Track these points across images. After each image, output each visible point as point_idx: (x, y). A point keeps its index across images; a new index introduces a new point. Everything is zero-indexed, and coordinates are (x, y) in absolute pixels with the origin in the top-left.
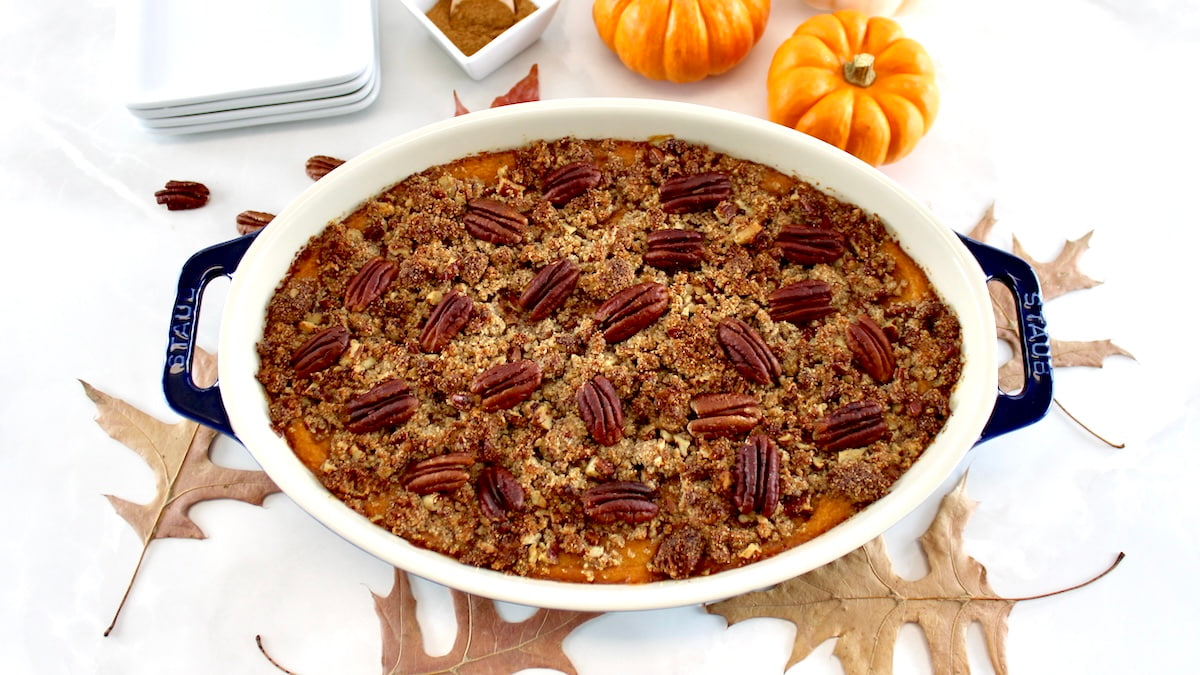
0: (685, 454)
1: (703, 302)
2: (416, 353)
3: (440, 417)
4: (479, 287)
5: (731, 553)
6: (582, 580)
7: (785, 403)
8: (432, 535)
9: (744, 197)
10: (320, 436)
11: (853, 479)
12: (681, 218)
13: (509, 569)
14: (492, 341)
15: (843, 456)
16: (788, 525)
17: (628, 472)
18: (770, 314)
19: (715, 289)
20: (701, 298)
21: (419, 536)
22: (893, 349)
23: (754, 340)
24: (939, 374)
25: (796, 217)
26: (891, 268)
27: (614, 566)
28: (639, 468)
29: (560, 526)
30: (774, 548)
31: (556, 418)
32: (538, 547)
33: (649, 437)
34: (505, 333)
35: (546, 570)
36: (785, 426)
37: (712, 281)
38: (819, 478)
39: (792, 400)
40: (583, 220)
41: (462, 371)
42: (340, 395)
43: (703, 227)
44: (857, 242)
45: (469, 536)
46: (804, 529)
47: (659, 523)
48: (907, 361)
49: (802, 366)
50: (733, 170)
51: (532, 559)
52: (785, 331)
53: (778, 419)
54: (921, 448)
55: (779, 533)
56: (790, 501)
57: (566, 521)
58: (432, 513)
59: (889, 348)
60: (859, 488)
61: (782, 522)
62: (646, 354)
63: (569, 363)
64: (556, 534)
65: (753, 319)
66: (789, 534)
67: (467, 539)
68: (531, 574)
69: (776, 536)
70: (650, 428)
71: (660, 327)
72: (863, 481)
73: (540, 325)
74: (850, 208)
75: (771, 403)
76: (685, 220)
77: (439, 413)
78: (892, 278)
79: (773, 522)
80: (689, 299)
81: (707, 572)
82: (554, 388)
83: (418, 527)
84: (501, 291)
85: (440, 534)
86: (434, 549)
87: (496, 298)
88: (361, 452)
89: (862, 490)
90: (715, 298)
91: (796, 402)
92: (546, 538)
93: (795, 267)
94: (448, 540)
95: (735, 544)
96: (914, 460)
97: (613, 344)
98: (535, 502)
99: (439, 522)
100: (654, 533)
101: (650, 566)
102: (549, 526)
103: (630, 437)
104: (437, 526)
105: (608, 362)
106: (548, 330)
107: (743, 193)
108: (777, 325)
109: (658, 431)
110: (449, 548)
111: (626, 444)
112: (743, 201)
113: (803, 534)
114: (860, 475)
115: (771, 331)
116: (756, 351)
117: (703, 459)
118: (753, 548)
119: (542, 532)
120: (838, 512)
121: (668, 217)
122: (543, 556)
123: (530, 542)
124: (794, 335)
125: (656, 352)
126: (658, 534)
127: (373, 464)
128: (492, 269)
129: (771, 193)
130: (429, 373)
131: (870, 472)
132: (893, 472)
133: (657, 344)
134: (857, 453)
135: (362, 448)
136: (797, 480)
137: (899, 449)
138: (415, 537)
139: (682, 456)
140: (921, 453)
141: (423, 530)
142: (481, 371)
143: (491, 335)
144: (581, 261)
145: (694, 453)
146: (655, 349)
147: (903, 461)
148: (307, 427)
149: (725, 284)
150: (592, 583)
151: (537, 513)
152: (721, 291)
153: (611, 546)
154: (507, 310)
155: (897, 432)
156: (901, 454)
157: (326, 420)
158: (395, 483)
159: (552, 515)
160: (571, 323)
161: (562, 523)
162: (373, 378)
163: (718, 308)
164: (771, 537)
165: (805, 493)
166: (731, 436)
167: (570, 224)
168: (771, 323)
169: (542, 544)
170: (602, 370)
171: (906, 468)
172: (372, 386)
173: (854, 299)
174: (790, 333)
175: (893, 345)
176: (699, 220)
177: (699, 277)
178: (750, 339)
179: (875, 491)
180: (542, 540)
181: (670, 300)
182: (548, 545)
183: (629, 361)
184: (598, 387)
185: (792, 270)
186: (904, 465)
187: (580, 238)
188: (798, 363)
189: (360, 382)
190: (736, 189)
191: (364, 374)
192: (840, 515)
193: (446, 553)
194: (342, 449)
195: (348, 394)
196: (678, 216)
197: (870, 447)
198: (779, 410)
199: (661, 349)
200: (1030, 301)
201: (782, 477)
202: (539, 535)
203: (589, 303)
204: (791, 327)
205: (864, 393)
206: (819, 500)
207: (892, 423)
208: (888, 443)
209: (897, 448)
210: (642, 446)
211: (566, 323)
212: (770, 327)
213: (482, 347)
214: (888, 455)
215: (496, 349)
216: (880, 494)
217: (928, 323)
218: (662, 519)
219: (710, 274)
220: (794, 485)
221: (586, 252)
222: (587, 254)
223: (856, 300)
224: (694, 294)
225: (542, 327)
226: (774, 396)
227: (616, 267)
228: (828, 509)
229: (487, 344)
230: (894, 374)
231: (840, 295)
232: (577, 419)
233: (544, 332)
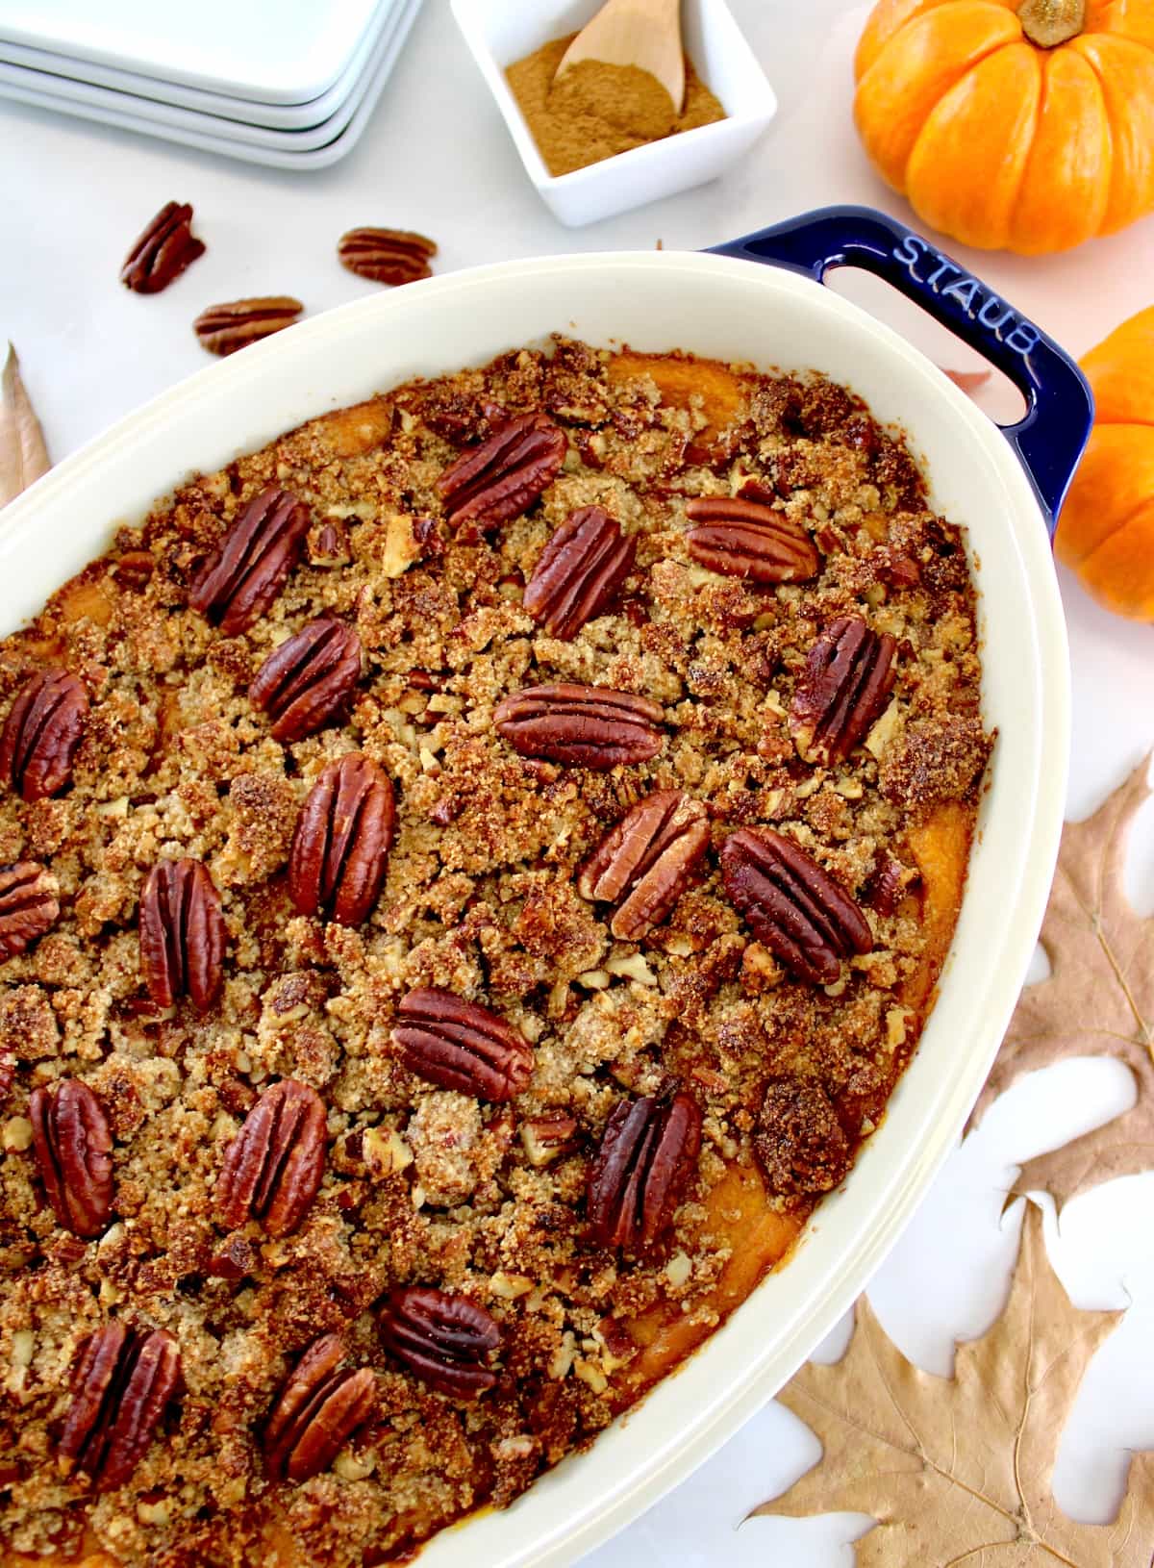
0: (652, 980)
1: (437, 717)
2: (81, 1254)
3: (224, 1311)
4: (70, 1046)
5: (870, 1057)
6: (706, 1333)
7: (714, 749)
8: (409, 1512)
9: (333, 497)
10: (68, 1544)
11: (929, 766)
12: (270, 620)
13: (583, 1437)
14: (178, 1110)
15: (875, 742)
16: (907, 927)
17: (596, 1096)
18: (554, 636)
19: (434, 680)
20: (429, 713)
21: (393, 1536)
22: (782, 512)
23: (578, 701)
24: (880, 487)
25: (440, 451)
26: (655, 397)
27: (728, 1264)
28: (604, 1072)
29: (585, 1288)
30: (923, 985)
31: (403, 1126)
32: (584, 1354)
33: (573, 1011)
34: (185, 1073)
35: (637, 1378)
36: (752, 784)
37: (417, 671)
38: (876, 813)
39: (721, 733)
40: (123, 774)
41: (183, 1210)
42: (31, 1451)
43: (317, 602)
44: (571, 404)
45: (467, 1454)
46: (934, 912)
47: (725, 1124)
48: (817, 511)
49: (680, 669)
50: (275, 471)
51: (598, 1384)
52: (602, 639)
53: (733, 785)
54: (966, 621)
55: (906, 955)
56: (873, 893)
57: (587, 1271)
58: (374, 1477)
59: (774, 519)
60: (950, 770)
61: (893, 933)
62: (436, 888)
63: (335, 1023)
64: (591, 1306)
65: (540, 668)
66: (922, 943)
67: (470, 1461)
68: (620, 1408)
69: (908, 964)
70: (562, 996)
71: (413, 821)
72: (945, 754)
73: (226, 1004)
74: (507, 363)
75: (696, 770)
76: (279, 616)
77: (216, 1306)
78: (672, 409)
79: (880, 947)
80: (409, 733)
81: (868, 1125)
82: (352, 1085)
83: (376, 1524)
84: (115, 1010)
85: (420, 1495)
86: (438, 1526)
87: (115, 1034)
88: (160, 1505)
89: (957, 768)
90: (449, 692)
91: (728, 732)
92: (584, 1327)
93: (515, 528)
94: (443, 1494)
95: (865, 1039)
96: (974, 645)
97: (367, 919)
98: (511, 1295)
99: (398, 1482)
100: (730, 1147)
101: (777, 1203)
102: (568, 1304)
103: (541, 1038)
104: (402, 1491)
105: (392, 962)
106: (246, 1001)
107: (325, 493)
108: (581, 641)
109: (575, 986)
110: (457, 1503)
111: (550, 1055)
112: (336, 503)
113: (940, 921)
114: (932, 749)
115: (582, 660)
116: (597, 715)
117: (687, 959)
118: (896, 1019)
119: (568, 1325)
120: (953, 834)
121: (249, 639)
122: (610, 1363)
123: (567, 1366)
124: (621, 632)
125: (450, 868)
126: (738, 1143)
127: (201, 1501)
128: (60, 998)
129: (367, 450)
130: (136, 1269)
131: (939, 731)
132: (961, 696)
133: (437, 853)
134: (891, 719)
135: (155, 1495)
136: (851, 850)
137: (939, 653)
138: (386, 1545)
139: (651, 987)
140: (973, 626)
141: (387, 1518)
142: (211, 1178)
143: (168, 1103)
144: (185, 841)
145: (662, 963)
146: (442, 864)
147: (960, 666)
148: (33, 1556)
149: (443, 657)
150: (722, 1322)
151: (532, 1307)
152: (447, 672)
153: (690, 1233)
154: (152, 1032)
155: (911, 630)
156: (948, 657)
157: (51, 1510)
158: (266, 1491)
159: (555, 1284)
160: (268, 951)
161: (584, 1279)
162: (56, 1366)
163: (469, 703)
164: (901, 973)
165: (879, 855)
166: (690, 881)
167: (109, 799)
168: (570, 647)
169: (587, 1344)
170: (396, 983)
171: (976, 671)
172: (65, 1382)
173: (647, 492)
174: (610, 634)
175: (776, 506)
176: (300, 595)
177: (395, 684)
178: (570, 706)
179: (976, 752)
180: (580, 1336)
181: (384, 767)
182: (599, 1338)
183: (420, 923)
184: (418, 1019)
185: (515, 537)
186: (968, 669)
187: (148, 807)
188: (672, 670)
189: (41, 1397)
190: (308, 496)
191: (33, 1376)
192: (959, 836)
193: (459, 1514)
194: (126, 1533)
195: (42, 1436)
196: (263, 622)
197: (897, 693)
198: (717, 771)
199: (454, 856)
201: (828, 868)
202: (569, 1336)
203: (266, 892)
204: (605, 623)
205: (811, 619)
206: (905, 845)
207: (890, 622)
208: (915, 660)
209: (934, 655)
210: (577, 1033)
211: (261, 959)
212: (572, 654)
213: (174, 1137)
214: (934, 677)
215: (198, 1117)
216: (985, 748)
217: (793, 425)
218: (720, 1112)
219: (403, 663)
220: (855, 861)
221: (179, 820)
222: (185, 821)
223: (653, 492)
224: (411, 719)
225: (233, 1003)
226: (688, 753)
227: (250, 796)
228: (930, 847)
229: (176, 1125)
230: (819, 549)
231: (623, 506)
232: (437, 1097)
233: (244, 1010)
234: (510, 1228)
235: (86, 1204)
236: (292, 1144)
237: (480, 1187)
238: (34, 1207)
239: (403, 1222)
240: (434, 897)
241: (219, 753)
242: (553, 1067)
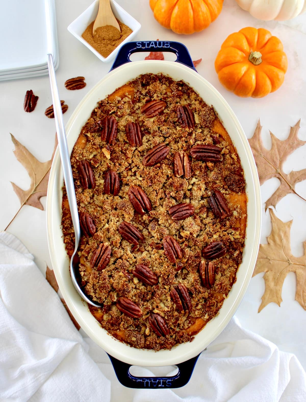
0: (197, 180)
1: (135, 173)
2: (159, 286)
3: (183, 275)
4: (131, 262)
5: (234, 164)
6: (246, 218)
7: (176, 142)
8: (230, 275)
9: (88, 155)
10: (191, 322)
11: (208, 118)
12: (97, 181)
13: (243, 245)
14: (153, 256)
15: (197, 121)
16: (224, 143)
17: (204, 202)
18: (140, 146)
19: (129, 167)
20: (134, 173)
21: (231, 280)
22: (154, 100)
23: (153, 152)
24: (165, 84)
25: (97, 135)
26: (120, 99)
27: (241, 207)
28: (202, 198)
29: (226, 227)
30: (232, 148)
31: (183, 229)
32: (233, 235)
33: (191, 194)
34: (148, 251)
35: (243, 231)
36: (186, 142)
37: (126, 168)
38: (206, 131)
39: (175, 139)
40: (103, 220)
41: (167, 267)
42: (176, 315)
43: (101, 172)
44: (110, 111)
45: (231, 261)
46: (225, 137)
47: (224, 190)
48: (159, 95)
49: (162, 135)
50: (76, 159)
51: (239, 237)
52: (146, 141)
53: (184, 145)
54: (194, 93)
55: (227, 146)
56: (216, 142)
57: (224, 224)
58: (222, 275)
59: (155, 102)
60: (211, 116)
61: (223, 145)
62: (158, 194)
63: (162, 225)
64: (229, 229)
65: (142, 152)
66: (227, 143)
67: (232, 261)
68: (244, 237)
69: (228, 147)
70: (188, 193)
71: (146, 189)
72: (208, 115)
73: (145, 237)
74: (94, 113)
75: (177, 147)
76: (98, 179)
77: (181, 276)
78: (124, 98)
79: (223, 148)
80: (133, 178)
81: (242, 173)
82: (172, 230)
83: (228, 280)
84: (132, 252)
85: (230, 272)
86: (235, 273)
87: (135, 255)
88: (199, 305)
89: (211, 115)
90: (133, 167)
91: (176, 138)
92: (230, 232)
93: (118, 136)
94: (233, 269)
95: (232, 162)
96: (198, 95)
97: (152, 208)
98: (218, 236)
99: (226, 273)
100: (227, 192)
101: (240, 193)
102: (225, 231)
103: (190, 201)
104: (227, 273)
105: (162, 210)
106: (148, 234)
107: (87, 156)
108: (144, 144)
109: (188, 190)
110: (235, 268)
111: (194, 202)
112: (89, 156)
113: (227, 138)
114: (206, 116)
115: (147, 146)
116: (158, 152)
117: (200, 173)
118: (233, 156)
119: (228, 234)
120: (218, 125)
121: (97, 186)
122: (238, 233)
123: (233, 238)
124: (148, 137)
125: (158, 190)
126: (228, 191)
127: (203, 300)
128: (124, 258)
129: (86, 144)
130: (168, 280)
131: (204, 112)
132: (202, 104)
133: (154, 190)
134: (196, 116)
135: (197, 305)
136: (207, 139)
137: (194, 101)
138: (231, 281)
139: (198, 181)
140: (195, 93)
141: (228, 278)
142: (166, 259)
143: (150, 257)
144: (118, 221)
145: (196, 177)
146: (156, 191)
147: (198, 100)
148: (189, 327)
149: (128, 163)
150: (247, 215)
151: (221, 236)
152: (130, 165)
153: (232, 208)
154: (139, 250)
155: (187, 101)
156: (196, 100)
157: (185, 321)
158: (210, 291)
159: (222, 230)
160: (143, 224)
161: (225, 226)
162: (169, 303)
163: (138, 166)
164: (228, 149)
165: (211, 136)
166: (190, 162)
167: (104, 225)
168: (144, 146)
169: (233, 234)
170: (166, 211)
171: (201, 99)
172: (172, 303)
173: (131, 114)
174: (147, 139)
175: (153, 99)
176: (98, 173)
177: (125, 173)
178: (153, 154)
179: (212, 111)
180: (231, 234)
181: (135, 185)
182: (233, 231)
183: (161, 201)
184: (173, 214)
185: (119, 137)
186: (200, 100)
187: (109, 222)
188: (161, 136)
189: (171, 308)
190: (84, 158)
191: (168, 307)
192: (219, 124)
193: (237, 269)
194: (198, 312)
195: (176, 312)
196: (97, 182)
197: (193, 112)
198: (180, 144)
199: (158, 188)
200: (140, 46)
201: (207, 144)
202: (229, 234)
203: (135, 217)
204: (144, 138)
205: (173, 112)
206: (213, 132)
207: (183, 102)
208: (192, 105)
209: (193, 102)
210: (194, 196)
211: (143, 227)
212: (145, 146)
213: (156, 260)
214: (196, 105)
215: (156, 254)
216: (212, 109)
217: (144, 86)
218: (222, 189)
219: (123, 169)
220: (209, 140)
221: (115, 219)
222: (116, 218)
223: (132, 113)
224: (131, 176)
225: (146, 236)
226: (174, 146)
227: (122, 206)
228: (217, 128)
229: (155, 258)
230: (164, 100)
231: (131, 119)
232: (185, 221)
233: (148, 235)
234: (209, 229)
235: (154, 279)
236: (173, 245)
237: (201, 227)
238: (146, 288)
239: (196, 241)
240: (159, 196)
241: (111, 204)
242: (195, 203)
